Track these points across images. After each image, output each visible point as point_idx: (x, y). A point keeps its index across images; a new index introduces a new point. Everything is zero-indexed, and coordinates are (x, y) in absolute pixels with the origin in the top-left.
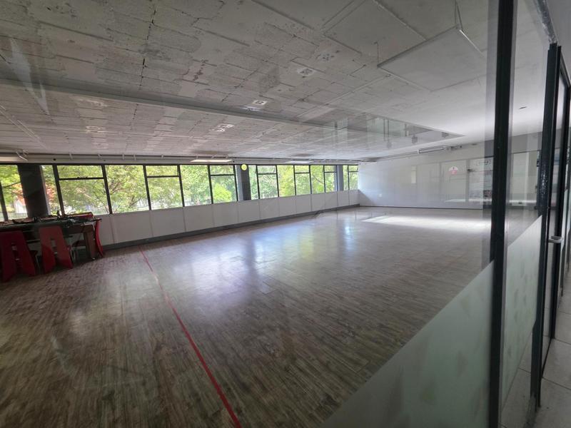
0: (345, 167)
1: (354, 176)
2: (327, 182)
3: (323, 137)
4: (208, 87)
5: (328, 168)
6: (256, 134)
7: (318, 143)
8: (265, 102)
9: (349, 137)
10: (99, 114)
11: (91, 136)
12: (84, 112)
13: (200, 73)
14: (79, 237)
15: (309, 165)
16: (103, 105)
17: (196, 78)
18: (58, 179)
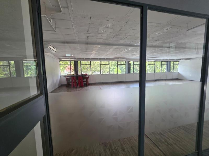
0: (172, 62)
1: (177, 66)
2: (162, 69)
3: (163, 51)
4: (127, 40)
5: (163, 63)
6: (137, 51)
7: (160, 53)
9: (175, 51)
10: (97, 49)
11: (92, 54)
12: (94, 49)
13: (126, 38)
14: (85, 80)
15: (155, 61)
16: (99, 47)
17: (125, 39)
18: (81, 65)
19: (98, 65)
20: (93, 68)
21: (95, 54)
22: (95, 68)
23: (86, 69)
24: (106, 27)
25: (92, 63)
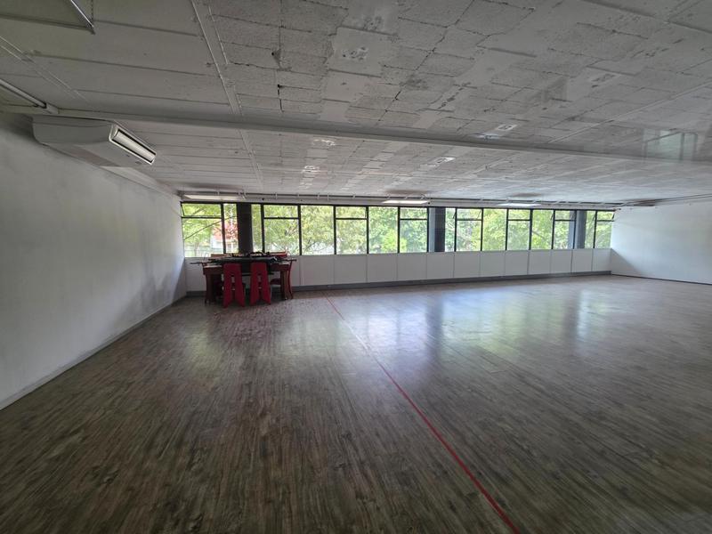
0: (591, 214)
4: (452, 114)
5: (562, 215)
6: (476, 169)
8: (514, 126)
10: (323, 153)
11: (303, 176)
12: (311, 153)
13: (452, 99)
14: (277, 275)
15: (532, 210)
16: (333, 144)
17: (444, 105)
18: (263, 218)
19: (326, 219)
20: (308, 229)
21: (316, 179)
22: (316, 231)
23: (286, 233)
24: (363, 29)
25: (306, 211)
